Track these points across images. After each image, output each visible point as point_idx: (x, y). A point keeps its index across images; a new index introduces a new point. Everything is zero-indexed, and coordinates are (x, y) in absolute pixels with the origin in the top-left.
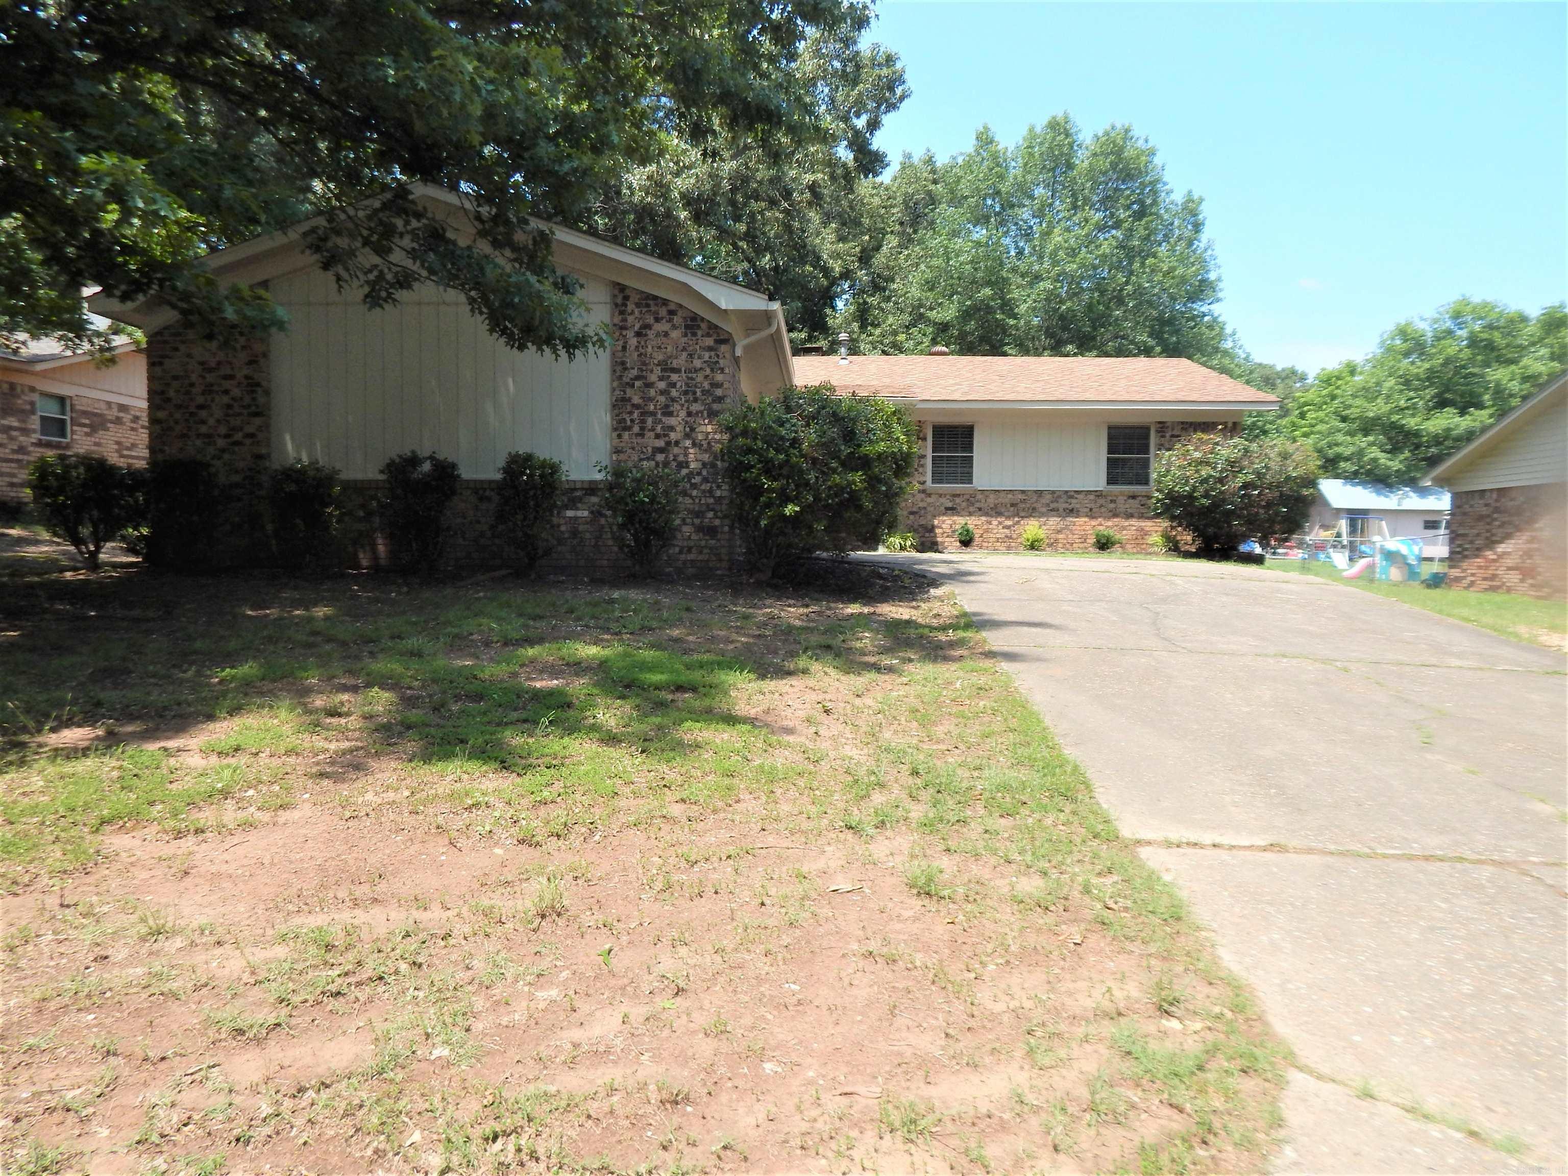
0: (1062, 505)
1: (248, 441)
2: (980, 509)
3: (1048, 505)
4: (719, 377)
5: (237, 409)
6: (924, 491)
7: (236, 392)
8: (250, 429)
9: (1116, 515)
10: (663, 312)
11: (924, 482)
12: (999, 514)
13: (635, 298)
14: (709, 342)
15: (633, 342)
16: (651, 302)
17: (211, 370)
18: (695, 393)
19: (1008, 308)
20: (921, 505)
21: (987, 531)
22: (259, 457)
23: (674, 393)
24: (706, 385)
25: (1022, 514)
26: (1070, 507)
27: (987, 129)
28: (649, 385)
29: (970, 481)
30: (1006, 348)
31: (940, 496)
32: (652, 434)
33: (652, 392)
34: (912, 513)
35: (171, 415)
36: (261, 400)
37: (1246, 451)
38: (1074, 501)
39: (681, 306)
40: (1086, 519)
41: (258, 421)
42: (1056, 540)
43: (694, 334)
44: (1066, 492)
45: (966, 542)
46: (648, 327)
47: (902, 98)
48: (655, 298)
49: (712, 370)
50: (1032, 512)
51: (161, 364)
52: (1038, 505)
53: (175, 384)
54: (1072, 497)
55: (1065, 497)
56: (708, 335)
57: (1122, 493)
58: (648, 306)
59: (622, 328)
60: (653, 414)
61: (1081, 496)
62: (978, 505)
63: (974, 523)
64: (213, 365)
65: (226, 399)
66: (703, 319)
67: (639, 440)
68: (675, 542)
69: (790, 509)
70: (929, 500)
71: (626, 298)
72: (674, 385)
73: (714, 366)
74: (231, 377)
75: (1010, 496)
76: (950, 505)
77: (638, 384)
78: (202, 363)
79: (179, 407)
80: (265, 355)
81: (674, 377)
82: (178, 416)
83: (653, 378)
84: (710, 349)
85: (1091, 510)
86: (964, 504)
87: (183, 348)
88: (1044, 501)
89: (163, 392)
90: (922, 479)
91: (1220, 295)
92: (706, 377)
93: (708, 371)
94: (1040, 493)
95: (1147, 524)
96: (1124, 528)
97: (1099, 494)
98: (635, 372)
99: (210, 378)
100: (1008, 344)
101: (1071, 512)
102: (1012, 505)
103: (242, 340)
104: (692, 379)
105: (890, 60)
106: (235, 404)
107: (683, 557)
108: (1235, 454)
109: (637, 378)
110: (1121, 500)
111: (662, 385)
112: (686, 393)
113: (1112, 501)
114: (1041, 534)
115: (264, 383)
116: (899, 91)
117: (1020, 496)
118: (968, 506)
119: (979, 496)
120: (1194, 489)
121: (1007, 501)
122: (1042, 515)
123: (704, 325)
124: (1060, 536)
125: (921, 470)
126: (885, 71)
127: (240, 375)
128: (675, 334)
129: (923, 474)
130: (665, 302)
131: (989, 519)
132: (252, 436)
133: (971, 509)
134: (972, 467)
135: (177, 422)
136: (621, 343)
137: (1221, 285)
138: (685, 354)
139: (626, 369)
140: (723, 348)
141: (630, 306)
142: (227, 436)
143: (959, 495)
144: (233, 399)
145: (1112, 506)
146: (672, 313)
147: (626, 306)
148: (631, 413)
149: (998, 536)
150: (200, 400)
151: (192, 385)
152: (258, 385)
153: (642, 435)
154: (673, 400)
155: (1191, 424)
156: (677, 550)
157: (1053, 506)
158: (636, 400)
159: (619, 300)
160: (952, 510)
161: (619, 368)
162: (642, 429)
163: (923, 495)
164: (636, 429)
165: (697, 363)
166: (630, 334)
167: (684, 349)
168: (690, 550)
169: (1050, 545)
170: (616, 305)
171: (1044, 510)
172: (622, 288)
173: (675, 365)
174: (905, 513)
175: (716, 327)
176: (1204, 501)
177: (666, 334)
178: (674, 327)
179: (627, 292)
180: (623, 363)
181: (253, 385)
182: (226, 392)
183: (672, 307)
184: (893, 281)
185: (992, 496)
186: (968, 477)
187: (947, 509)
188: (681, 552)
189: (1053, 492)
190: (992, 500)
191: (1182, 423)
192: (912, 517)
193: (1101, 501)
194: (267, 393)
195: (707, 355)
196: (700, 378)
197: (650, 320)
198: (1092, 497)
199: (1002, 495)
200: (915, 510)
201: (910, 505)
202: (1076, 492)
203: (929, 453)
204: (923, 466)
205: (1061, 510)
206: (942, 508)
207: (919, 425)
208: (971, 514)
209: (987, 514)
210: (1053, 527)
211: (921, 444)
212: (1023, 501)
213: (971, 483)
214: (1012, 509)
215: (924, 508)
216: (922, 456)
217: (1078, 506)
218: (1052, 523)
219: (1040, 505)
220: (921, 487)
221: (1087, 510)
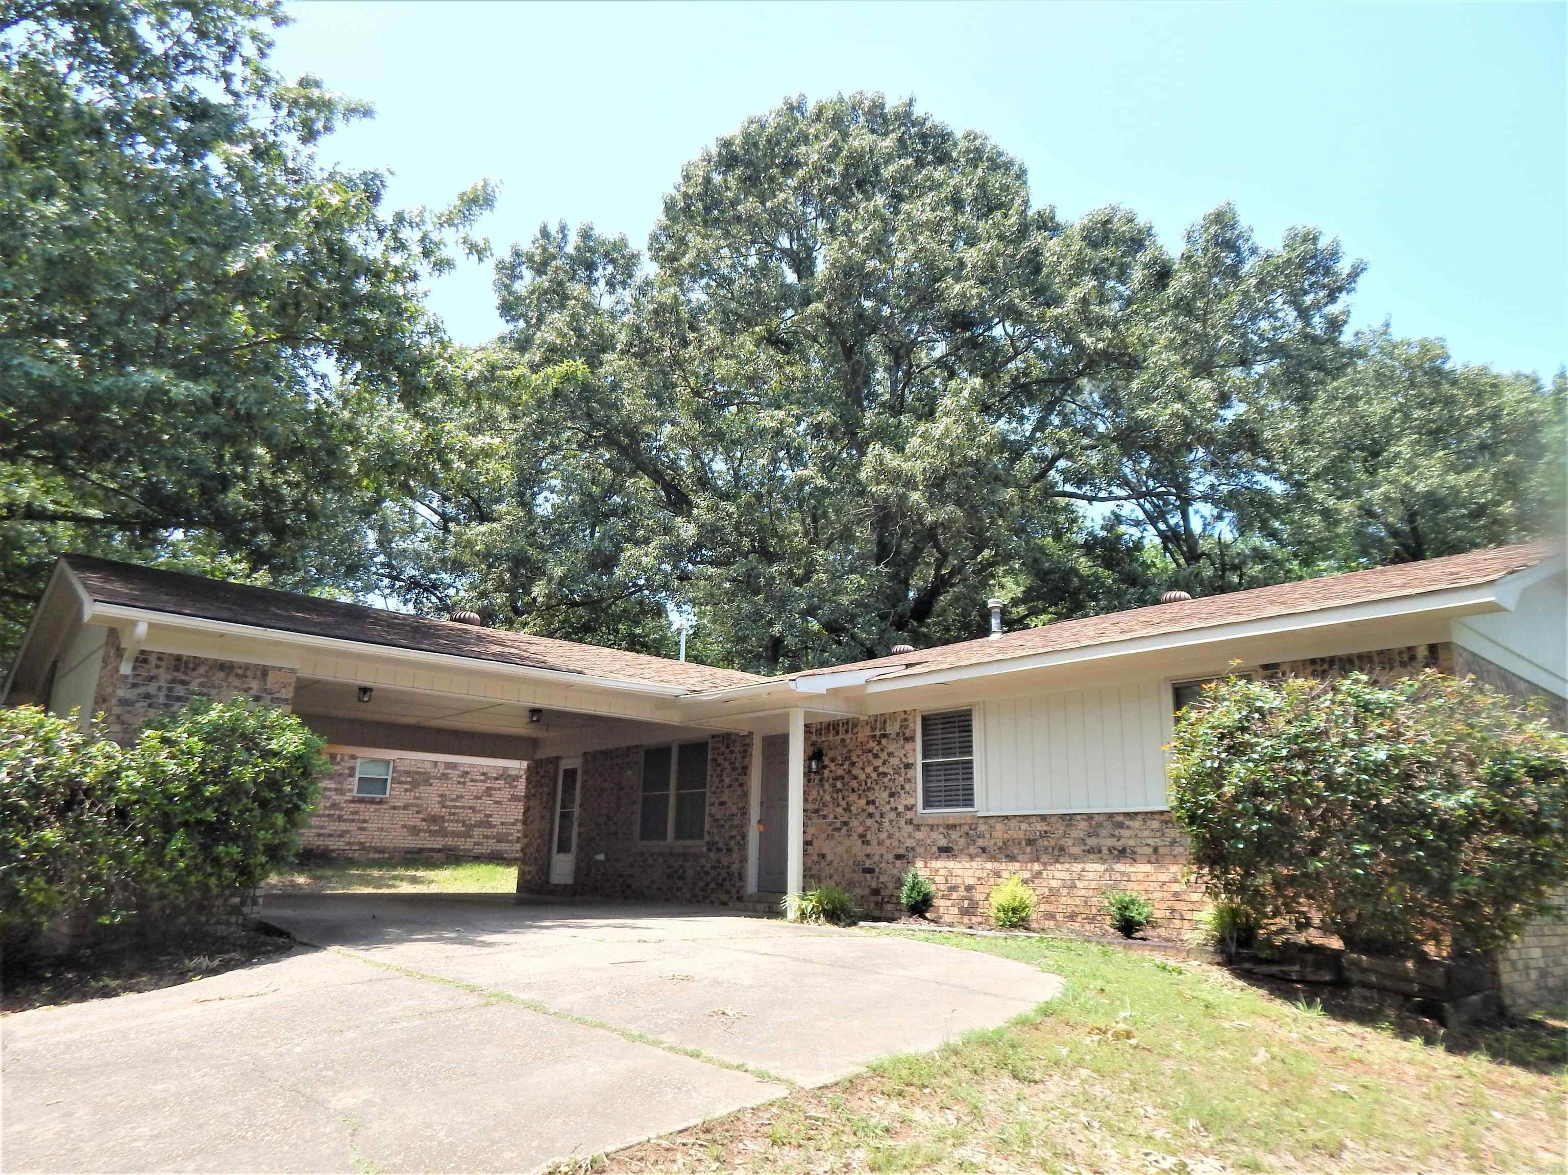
0: (1105, 841)
2: (983, 850)
3: (1083, 841)
6: (910, 822)
11: (909, 808)
12: (1012, 858)
20: (910, 843)
25: (1045, 858)
26: (1119, 845)
29: (968, 801)
31: (933, 828)
34: (899, 857)
38: (1124, 833)
40: (1148, 868)
44: (1111, 816)
50: (1059, 853)
52: (1067, 842)
54: (1120, 825)
55: (1109, 827)
61: (1136, 824)
62: (980, 842)
70: (919, 835)
75: (1024, 826)
76: (943, 842)
85: (1156, 850)
86: (963, 841)
88: (1075, 834)
90: (911, 801)
94: (1068, 819)
97: (1165, 819)
101: (1122, 854)
102: (1030, 842)
114: (1027, 895)
117: (1040, 827)
118: (968, 845)
119: (982, 828)
121: (1021, 835)
122: (1075, 859)
125: (907, 787)
129: (912, 794)
131: (996, 865)
133: (973, 850)
134: (972, 779)
143: (954, 827)
155: (1331, 661)
157: (1092, 842)
160: (946, 851)
163: (910, 828)
171: (1077, 850)
174: (890, 857)
185: (999, 827)
186: (967, 796)
187: (941, 849)
189: (1090, 817)
190: (999, 831)
191: (1313, 662)
198: (1155, 825)
199: (1013, 823)
200: (902, 851)
201: (896, 843)
202: (1127, 814)
203: (919, 761)
204: (909, 781)
205: (1105, 850)
206: (935, 849)
207: (905, 718)
208: (972, 857)
209: (993, 858)
210: (1094, 884)
211: (908, 746)
212: (1045, 835)
213: (972, 805)
214: (1028, 849)
215: (913, 849)
216: (908, 766)
217: (1131, 843)
218: (1091, 876)
219: (1070, 842)
220: (909, 815)
221: (1149, 850)
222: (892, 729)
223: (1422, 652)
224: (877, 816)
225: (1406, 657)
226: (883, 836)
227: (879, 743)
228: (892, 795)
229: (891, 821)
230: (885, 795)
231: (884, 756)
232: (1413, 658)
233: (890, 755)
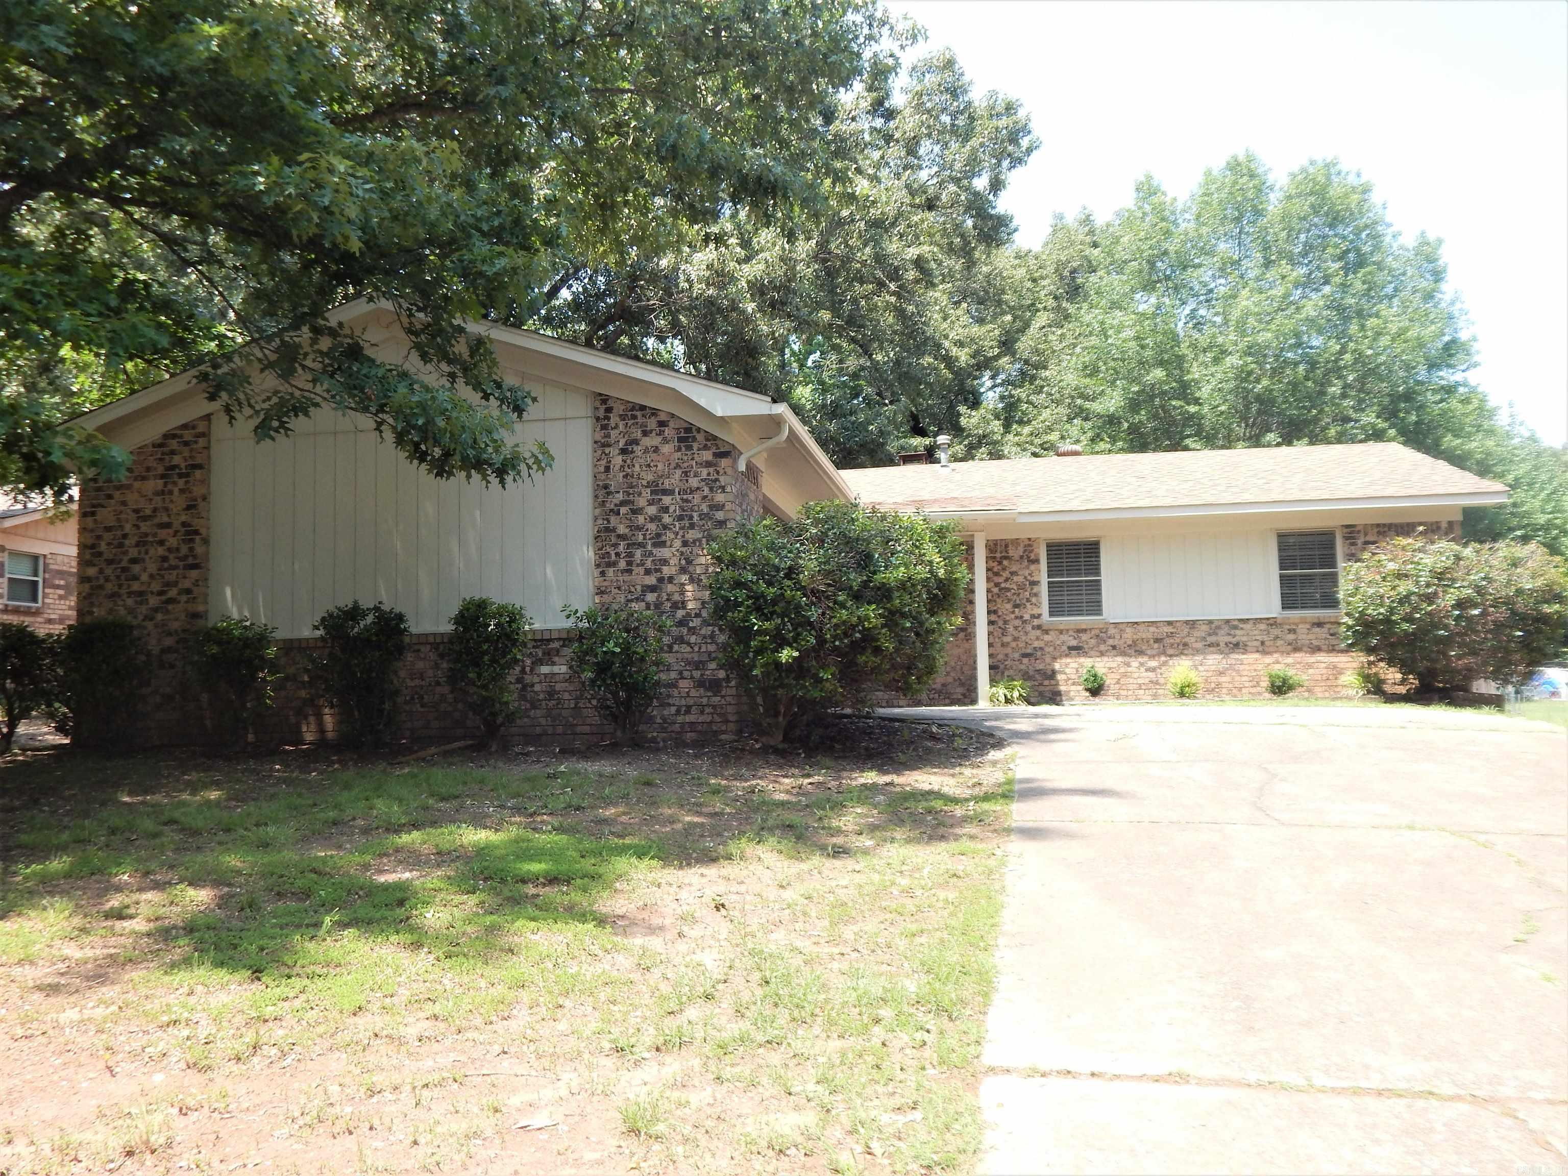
0: (1223, 639)
1: (184, 598)
2: (1114, 647)
3: (1204, 639)
4: (720, 498)
5: (173, 562)
6: (1038, 628)
7: (173, 542)
8: (187, 584)
9: (1297, 649)
10: (652, 424)
11: (1039, 616)
12: (1140, 653)
13: (618, 409)
14: (707, 456)
15: (618, 460)
16: (639, 414)
17: (145, 518)
18: (691, 518)
19: (1185, 391)
20: (1036, 644)
21: (1125, 675)
22: (195, 616)
23: (667, 519)
24: (705, 508)
25: (1170, 651)
26: (1234, 640)
27: (1149, 178)
28: (635, 512)
29: (1099, 612)
30: (1188, 441)
31: (1061, 632)
32: (641, 570)
33: (641, 519)
34: (1025, 655)
35: (101, 571)
36: (199, 550)
37: (1458, 558)
38: (1238, 632)
39: (673, 416)
40: (1257, 656)
41: (194, 574)
42: (1219, 685)
43: (689, 448)
44: (1228, 621)
45: (1096, 690)
46: (636, 442)
47: (1029, 151)
48: (643, 408)
49: (711, 489)
50: (1183, 649)
51: (93, 514)
52: (1191, 640)
53: (108, 536)
54: (1236, 627)
55: (1226, 629)
56: (706, 448)
57: (1303, 621)
58: (634, 417)
59: (604, 445)
60: (641, 545)
61: (1247, 626)
62: (1110, 642)
63: (1102, 665)
64: (148, 512)
65: (161, 551)
66: (699, 430)
67: (626, 577)
68: (671, 701)
69: (786, 655)
70: (1047, 638)
71: (609, 410)
72: (666, 510)
73: (713, 484)
74: (168, 525)
75: (1152, 629)
76: (1074, 643)
77: (623, 510)
78: (136, 511)
79: (110, 562)
80: (204, 498)
81: (667, 500)
82: (108, 571)
83: (642, 502)
84: (708, 464)
85: (1263, 643)
86: (1093, 641)
87: (117, 494)
88: (1197, 634)
89: (93, 547)
90: (1036, 611)
91: (1476, 358)
92: (705, 497)
93: (706, 491)
94: (1192, 624)
95: (1341, 660)
96: (1310, 666)
97: (1272, 623)
98: (620, 497)
99: (145, 527)
100: (1188, 436)
101: (1236, 646)
102: (1157, 641)
103: (181, 482)
104: (687, 501)
105: (1010, 108)
106: (171, 556)
107: (680, 719)
108: (1443, 562)
109: (623, 503)
110: (1302, 629)
111: (652, 510)
112: (680, 518)
113: (1291, 631)
114: (1193, 677)
115: (203, 531)
116: (1025, 143)
117: (1169, 629)
118: (1098, 645)
119: (1112, 631)
120: (1392, 610)
121: (1149, 635)
122: (1197, 651)
123: (700, 437)
124: (1223, 679)
125: (1034, 600)
126: (1003, 122)
127: (176, 525)
128: (666, 449)
129: (1038, 605)
130: (655, 412)
131: (1127, 659)
132: (188, 591)
133: (1103, 648)
134: (1100, 594)
135: (107, 580)
136: (604, 462)
137: (1476, 346)
138: (678, 472)
139: (609, 494)
140: (724, 462)
141: (614, 419)
142: (161, 593)
143: (1084, 631)
144: (169, 550)
145: (1291, 637)
146: (662, 424)
147: (608, 418)
148: (615, 545)
149: (1140, 681)
150: (133, 553)
151: (125, 536)
152: (196, 532)
153: (629, 571)
154: (665, 527)
155: (1390, 526)
156: (673, 710)
157: (1210, 639)
158: (622, 529)
159: (601, 413)
160: (1077, 650)
161: (602, 492)
162: (629, 563)
163: (1038, 632)
164: (622, 564)
165: (694, 482)
166: (614, 451)
167: (678, 466)
168: (688, 711)
169: (1210, 691)
170: (598, 419)
171: (1199, 645)
172: (604, 399)
173: (667, 485)
174: (1016, 656)
175: (715, 438)
176: (1405, 626)
177: (656, 450)
178: (666, 441)
179: (610, 403)
180: (606, 487)
181: (191, 533)
182: (161, 543)
183: (663, 417)
184: (1045, 368)
185: (1128, 630)
186: (1096, 607)
187: (1071, 648)
188: (678, 712)
189: (1210, 622)
190: (1129, 634)
191: (1378, 525)
192: (1025, 660)
193: (1276, 632)
194: (206, 541)
195: (704, 472)
196: (696, 498)
197: (638, 434)
198: (1263, 626)
199: (1141, 628)
200: (1029, 651)
201: (1022, 645)
202: (1240, 620)
203: (1044, 578)
204: (1036, 595)
205: (1222, 644)
206: (1065, 648)
207: (1030, 544)
208: (1102, 654)
209: (1123, 654)
210: (1213, 668)
211: (1033, 567)
212: (1171, 635)
213: (1101, 614)
214: (1156, 646)
215: (1041, 648)
216: (1035, 583)
217: (1244, 639)
218: (1210, 662)
219: (1193, 640)
220: (1036, 622)
221: (1258, 644)
222: (1014, 553)
223: (1444, 525)
224: (1001, 623)
225: (1434, 527)
226: (1007, 639)
227: (1000, 563)
228: (1016, 606)
229: (1016, 628)
230: (1009, 606)
231: (1006, 574)
232: (1439, 528)
233: (1012, 573)
